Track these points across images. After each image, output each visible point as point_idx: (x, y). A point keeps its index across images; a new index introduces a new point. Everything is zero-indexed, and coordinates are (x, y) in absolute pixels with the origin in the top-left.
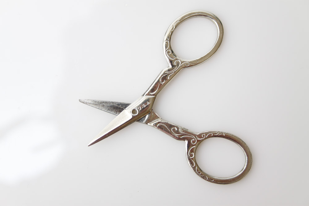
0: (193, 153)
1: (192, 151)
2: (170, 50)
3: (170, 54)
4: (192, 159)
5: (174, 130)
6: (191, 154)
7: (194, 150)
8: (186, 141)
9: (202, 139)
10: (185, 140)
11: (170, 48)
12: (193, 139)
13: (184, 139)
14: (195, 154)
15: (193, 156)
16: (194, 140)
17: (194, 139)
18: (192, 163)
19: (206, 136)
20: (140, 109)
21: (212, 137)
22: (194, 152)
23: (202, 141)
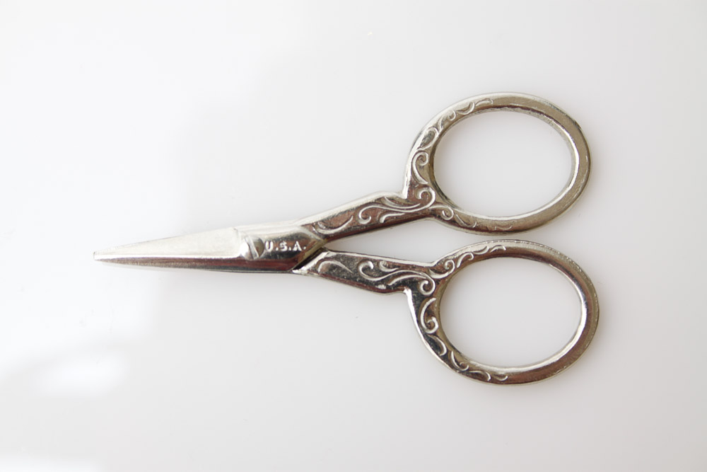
0: (434, 319)
1: (429, 313)
2: (427, 156)
3: (422, 165)
4: (435, 334)
5: (366, 269)
6: (428, 322)
7: (435, 310)
8: (405, 291)
9: (446, 274)
10: (403, 290)
11: (430, 152)
12: (423, 280)
13: (398, 288)
14: (439, 320)
15: (434, 326)
16: (427, 282)
17: (427, 280)
18: (436, 347)
19: (456, 266)
20: (269, 248)
21: (473, 261)
22: (436, 313)
23: (449, 281)
